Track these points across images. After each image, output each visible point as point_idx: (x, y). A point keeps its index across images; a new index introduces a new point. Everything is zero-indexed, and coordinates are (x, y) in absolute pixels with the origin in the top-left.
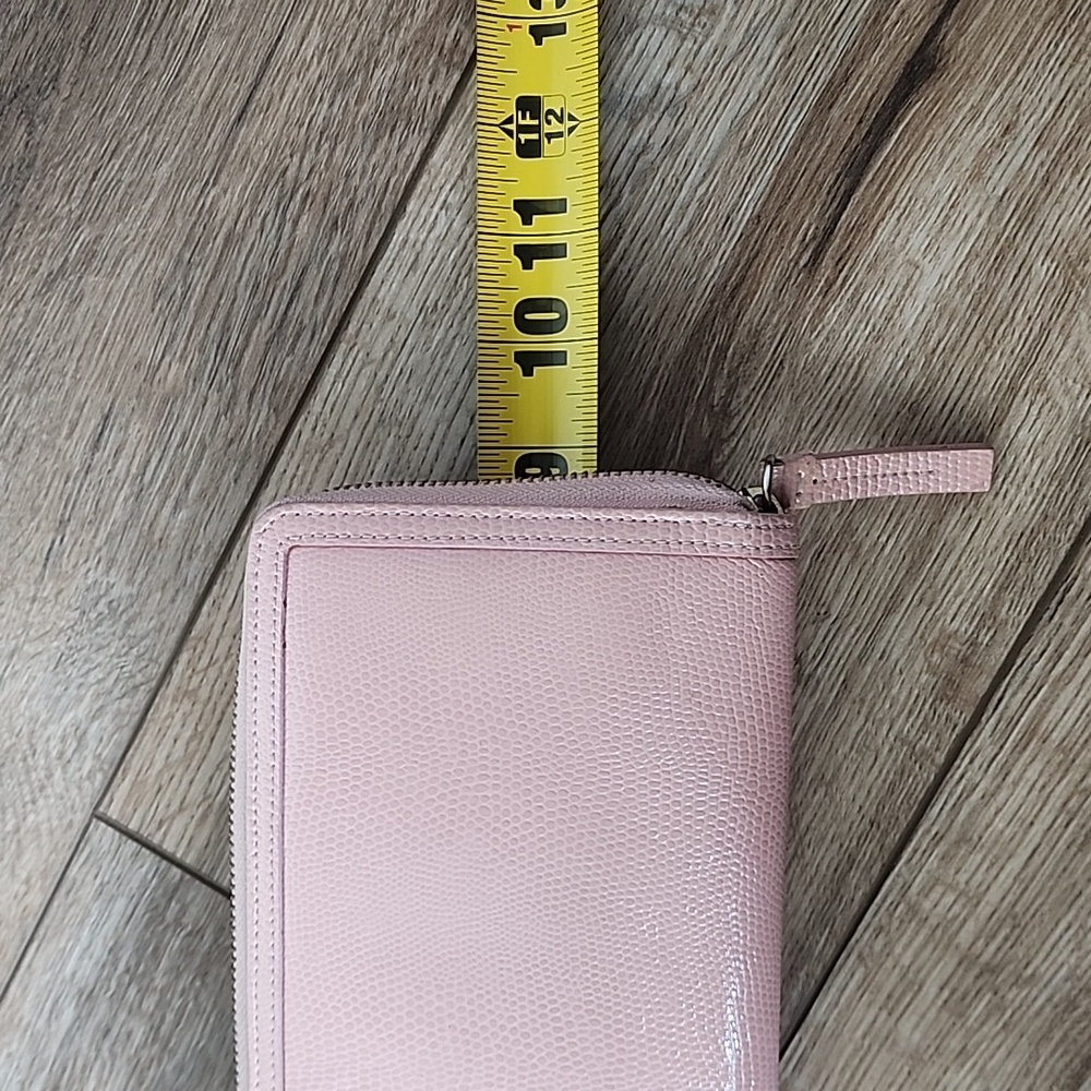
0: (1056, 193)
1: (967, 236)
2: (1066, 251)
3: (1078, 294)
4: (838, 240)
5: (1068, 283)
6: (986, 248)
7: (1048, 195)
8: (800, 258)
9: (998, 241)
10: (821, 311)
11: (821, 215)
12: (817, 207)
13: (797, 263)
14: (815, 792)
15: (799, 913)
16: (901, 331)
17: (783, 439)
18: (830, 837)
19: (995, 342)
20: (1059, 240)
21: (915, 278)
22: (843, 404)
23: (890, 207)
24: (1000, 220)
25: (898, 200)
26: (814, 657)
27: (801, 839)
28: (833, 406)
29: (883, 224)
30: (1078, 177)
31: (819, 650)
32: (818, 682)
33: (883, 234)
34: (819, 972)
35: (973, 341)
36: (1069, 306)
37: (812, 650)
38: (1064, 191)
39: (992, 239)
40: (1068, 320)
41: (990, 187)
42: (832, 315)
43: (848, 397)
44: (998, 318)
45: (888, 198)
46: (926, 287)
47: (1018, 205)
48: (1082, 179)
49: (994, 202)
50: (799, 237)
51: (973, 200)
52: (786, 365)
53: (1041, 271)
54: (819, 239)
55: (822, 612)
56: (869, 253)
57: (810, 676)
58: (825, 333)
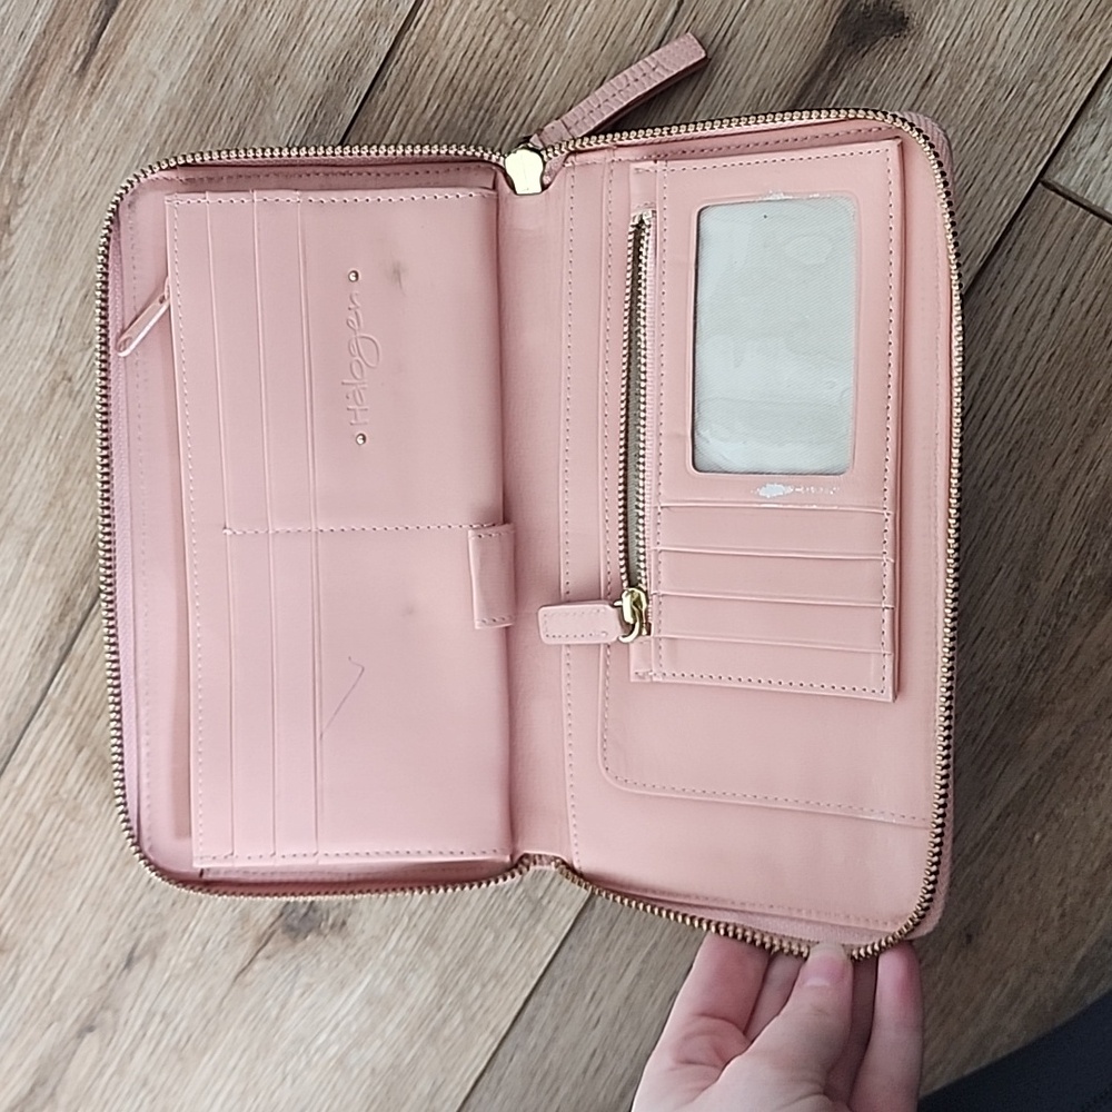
0: (251, 21)
1: (190, 53)
2: (257, 67)
3: (265, 102)
4: (100, 54)
5: (258, 91)
6: (203, 63)
7: (245, 24)
8: (73, 66)
9: (210, 58)
10: (88, 107)
11: (89, 33)
12: (86, 27)
13: (71, 70)
14: (80, 481)
15: (67, 574)
16: (143, 126)
17: (61, 206)
18: (89, 516)
19: (208, 136)
20: (253, 59)
21: (153, 85)
22: (103, 181)
23: (136, 29)
24: (211, 43)
25: (142, 23)
26: (81, 377)
27: (70, 517)
28: (96, 181)
29: (131, 42)
30: (266, 11)
31: (84, 372)
32: (84, 396)
33: (131, 50)
34: (80, 617)
35: (193, 134)
36: (259, 110)
37: (80, 372)
38: (257, 20)
39: (207, 57)
40: (257, 120)
41: (205, 17)
42: (95, 112)
43: (106, 176)
44: (210, 117)
45: (135, 22)
46: (161, 92)
47: (225, 30)
48: (269, 11)
49: (208, 27)
50: (73, 49)
51: (193, 26)
52: (63, 148)
53: (240, 83)
54: (87, 51)
55: (87, 341)
56: (122, 63)
57: (79, 391)
58: (90, 125)
